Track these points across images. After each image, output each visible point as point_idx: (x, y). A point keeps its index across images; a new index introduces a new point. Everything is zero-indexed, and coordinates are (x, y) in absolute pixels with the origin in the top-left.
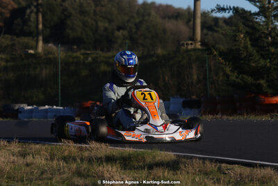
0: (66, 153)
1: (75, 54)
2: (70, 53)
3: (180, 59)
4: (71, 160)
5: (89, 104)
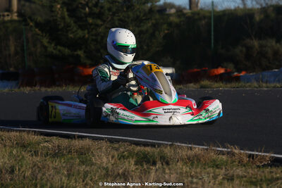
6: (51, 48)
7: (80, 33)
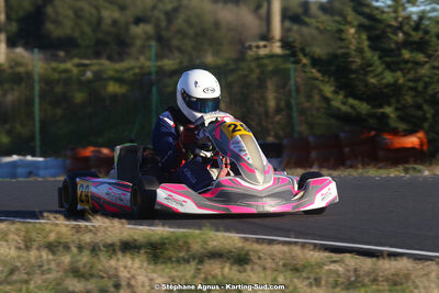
0: (52, 237)
1: (63, 66)
2: (54, 65)
3: (245, 73)
4: (61, 248)
5: (88, 152)
6: (338, 102)
7: (389, 77)
